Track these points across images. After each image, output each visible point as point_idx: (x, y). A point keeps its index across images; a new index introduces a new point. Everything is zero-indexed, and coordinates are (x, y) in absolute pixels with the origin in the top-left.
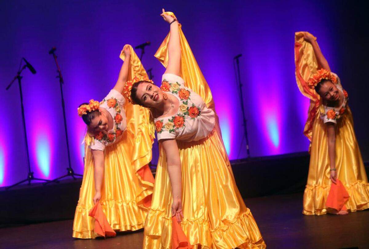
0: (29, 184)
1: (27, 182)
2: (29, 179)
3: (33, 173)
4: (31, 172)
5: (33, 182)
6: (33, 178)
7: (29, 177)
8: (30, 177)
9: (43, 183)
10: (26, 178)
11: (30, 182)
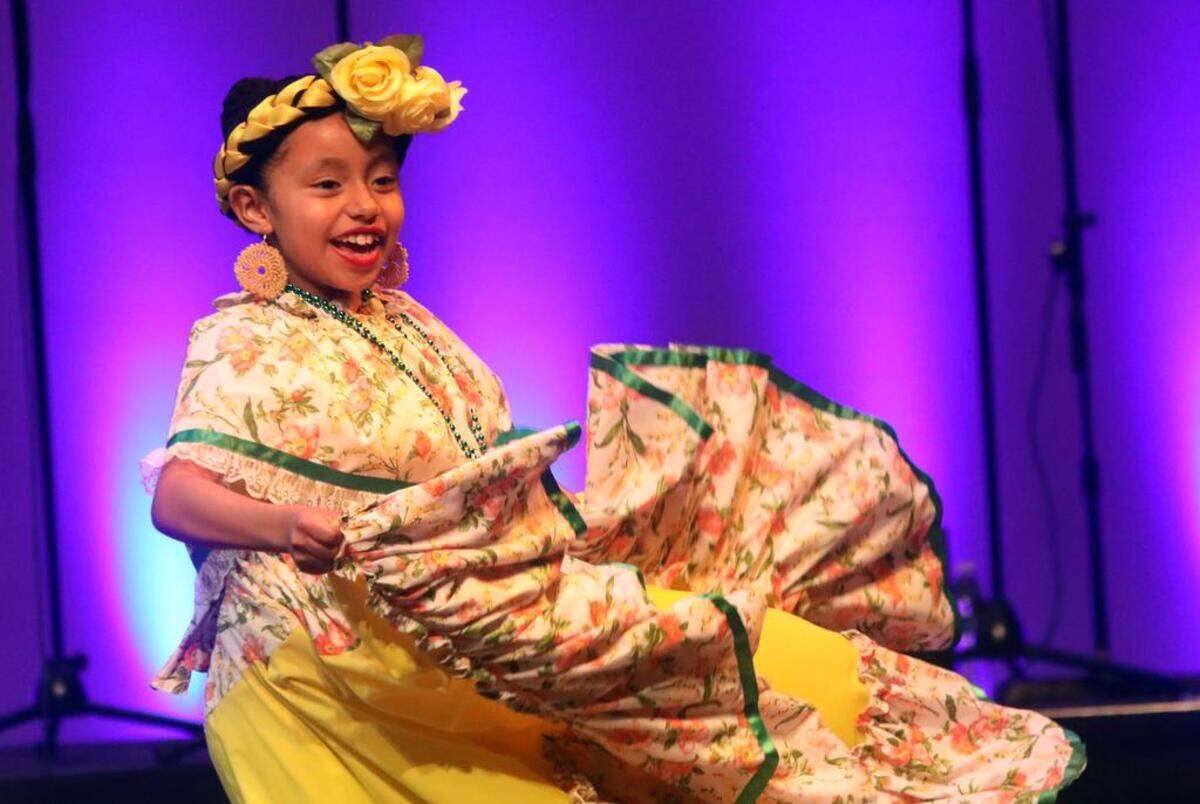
0: (49, 749)
1: (32, 732)
2: (51, 711)
3: (80, 662)
4: (70, 651)
5: (78, 730)
6: (79, 703)
7: (51, 693)
8: (59, 690)
9: (154, 746)
10: (27, 698)
11: (52, 730)
